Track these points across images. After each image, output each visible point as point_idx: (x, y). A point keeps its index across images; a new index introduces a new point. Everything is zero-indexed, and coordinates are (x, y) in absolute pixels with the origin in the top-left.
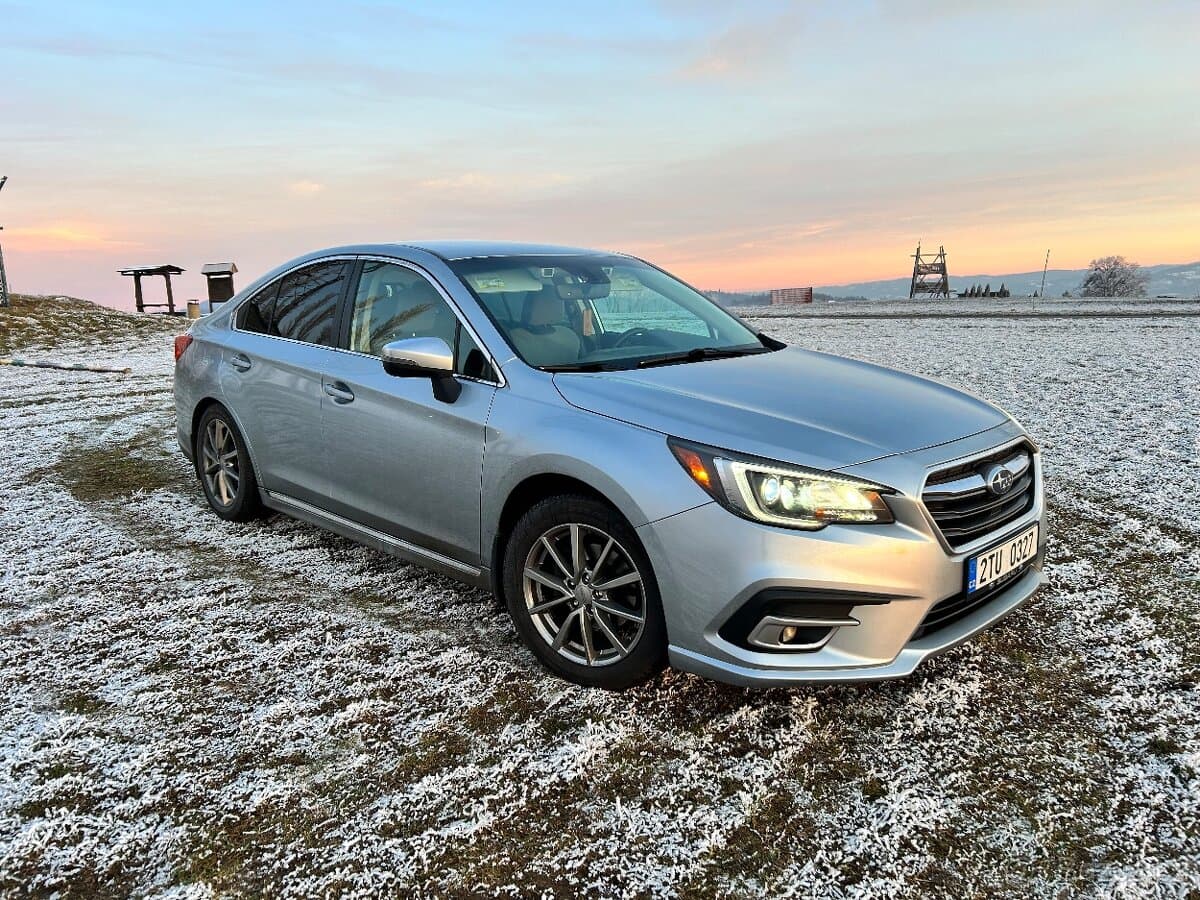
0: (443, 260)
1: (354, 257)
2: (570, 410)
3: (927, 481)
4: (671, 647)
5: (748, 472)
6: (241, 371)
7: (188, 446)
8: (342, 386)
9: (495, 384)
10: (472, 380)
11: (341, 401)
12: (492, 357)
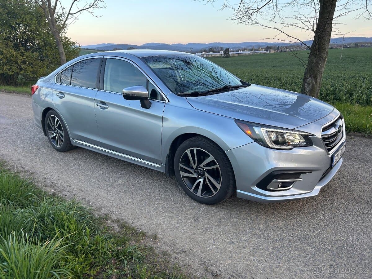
0: (138, 58)
1: (102, 57)
2: (196, 111)
3: (322, 130)
4: (237, 191)
5: (266, 131)
6: (61, 98)
7: (40, 125)
8: (103, 103)
9: (164, 102)
10: (154, 100)
11: (103, 108)
12: (162, 92)
